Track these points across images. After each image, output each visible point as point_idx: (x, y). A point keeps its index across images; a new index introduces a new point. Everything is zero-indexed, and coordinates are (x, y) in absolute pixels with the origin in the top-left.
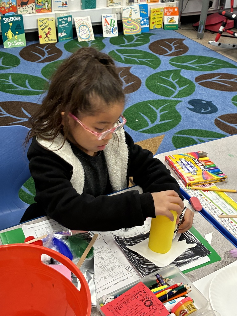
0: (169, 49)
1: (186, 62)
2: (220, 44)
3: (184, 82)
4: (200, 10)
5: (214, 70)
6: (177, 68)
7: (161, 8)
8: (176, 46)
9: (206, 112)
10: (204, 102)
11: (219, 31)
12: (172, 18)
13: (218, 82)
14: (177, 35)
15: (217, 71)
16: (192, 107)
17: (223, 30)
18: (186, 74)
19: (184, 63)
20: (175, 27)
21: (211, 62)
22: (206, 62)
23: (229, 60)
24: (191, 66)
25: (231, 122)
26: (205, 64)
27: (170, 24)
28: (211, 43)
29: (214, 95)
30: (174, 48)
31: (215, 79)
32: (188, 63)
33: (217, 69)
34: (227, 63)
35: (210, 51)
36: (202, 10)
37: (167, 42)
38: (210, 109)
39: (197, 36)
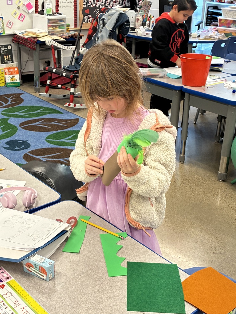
0: (5, 103)
1: (16, 112)
2: (50, 95)
3: (8, 127)
4: (33, 70)
5: (39, 116)
6: (6, 117)
7: (2, 68)
8: (12, 100)
9: (18, 149)
10: (20, 142)
11: (47, 84)
12: (13, 77)
13: (39, 125)
14: (17, 91)
15: (42, 117)
16: (7, 146)
17: (50, 83)
18: (13, 121)
19: (14, 112)
20: (17, 84)
21: (40, 110)
22: (35, 110)
23: (57, 108)
24: (20, 114)
25: (37, 155)
26: (34, 112)
27: (12, 82)
28: (42, 94)
29: (31, 136)
30: (10, 101)
31: (38, 123)
32: (18, 112)
33: (43, 115)
34: (54, 110)
35: (42, 101)
36: (34, 69)
37: (5, 97)
38: (23, 146)
39: (35, 91)
